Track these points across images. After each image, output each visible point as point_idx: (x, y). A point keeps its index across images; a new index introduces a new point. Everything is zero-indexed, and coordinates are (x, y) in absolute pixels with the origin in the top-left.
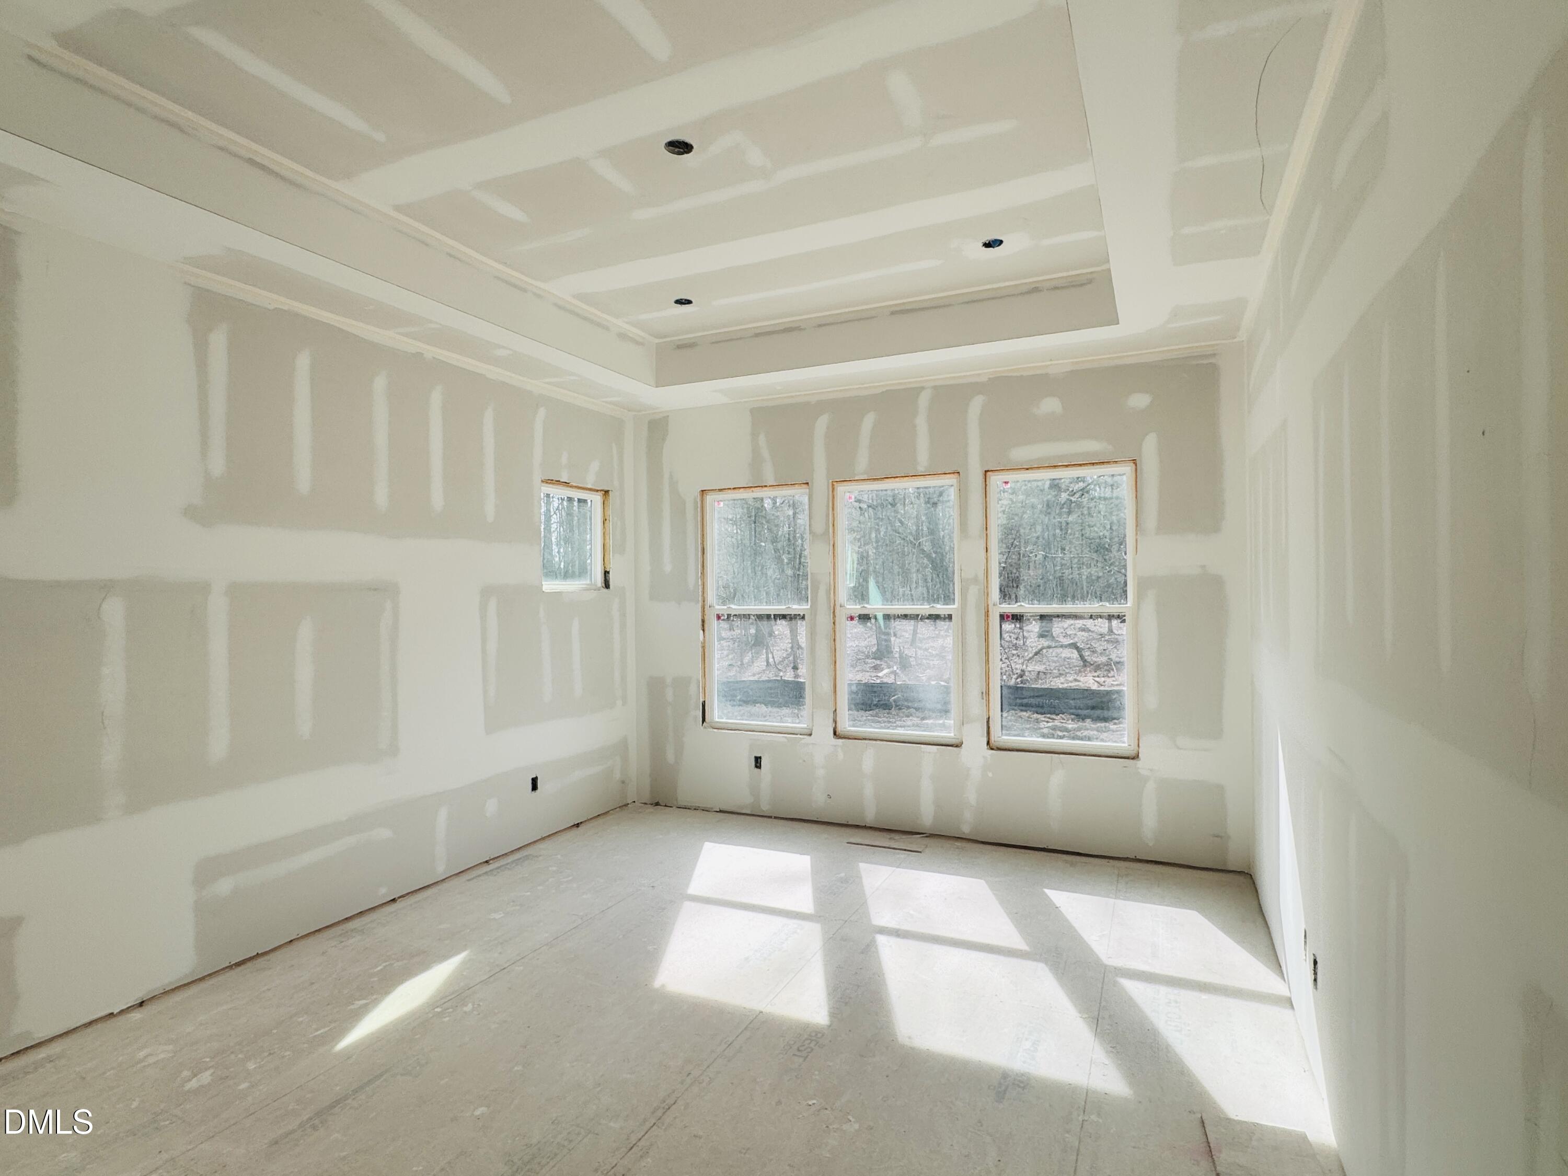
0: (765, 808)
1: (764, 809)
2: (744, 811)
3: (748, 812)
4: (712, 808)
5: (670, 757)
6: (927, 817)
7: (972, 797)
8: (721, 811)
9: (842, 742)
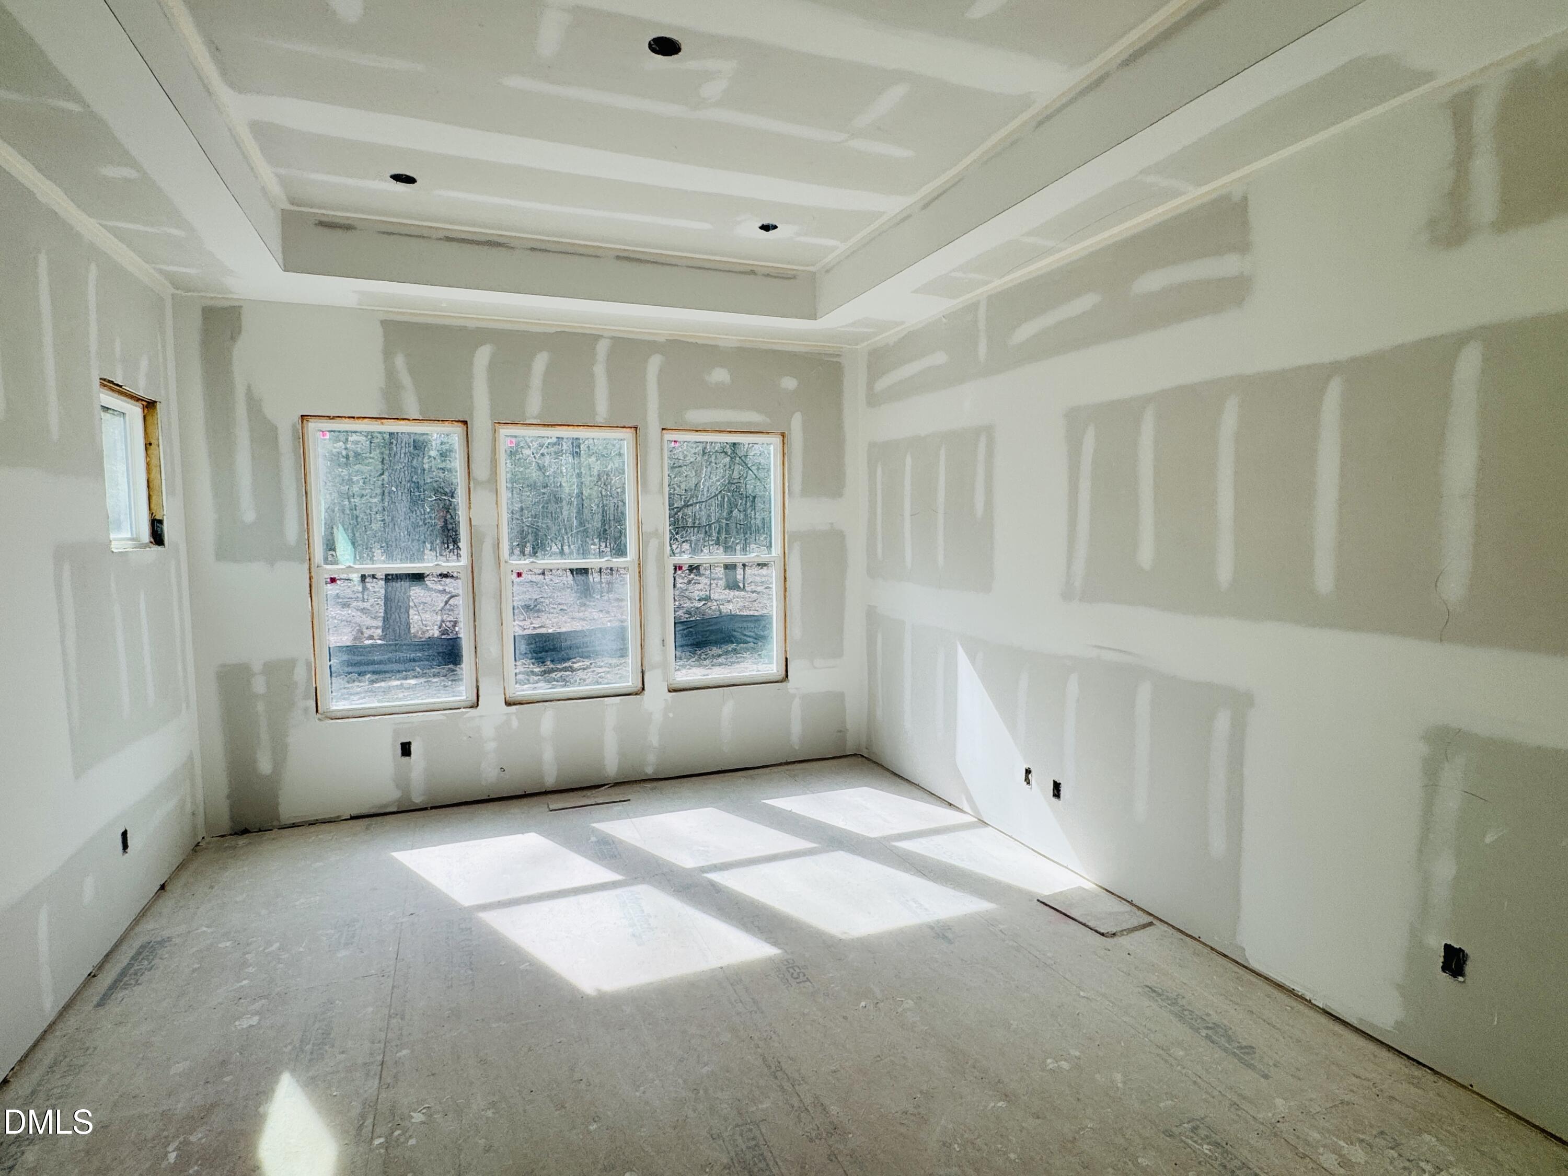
0: (418, 799)
1: (417, 801)
2: (388, 810)
3: (395, 810)
4: (338, 817)
5: (265, 765)
6: (611, 767)
7: (654, 740)
8: (353, 818)
9: (516, 709)
